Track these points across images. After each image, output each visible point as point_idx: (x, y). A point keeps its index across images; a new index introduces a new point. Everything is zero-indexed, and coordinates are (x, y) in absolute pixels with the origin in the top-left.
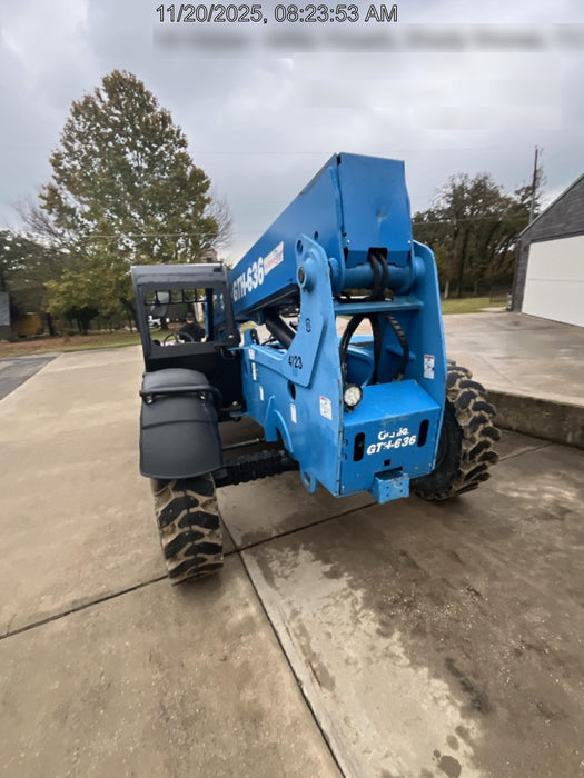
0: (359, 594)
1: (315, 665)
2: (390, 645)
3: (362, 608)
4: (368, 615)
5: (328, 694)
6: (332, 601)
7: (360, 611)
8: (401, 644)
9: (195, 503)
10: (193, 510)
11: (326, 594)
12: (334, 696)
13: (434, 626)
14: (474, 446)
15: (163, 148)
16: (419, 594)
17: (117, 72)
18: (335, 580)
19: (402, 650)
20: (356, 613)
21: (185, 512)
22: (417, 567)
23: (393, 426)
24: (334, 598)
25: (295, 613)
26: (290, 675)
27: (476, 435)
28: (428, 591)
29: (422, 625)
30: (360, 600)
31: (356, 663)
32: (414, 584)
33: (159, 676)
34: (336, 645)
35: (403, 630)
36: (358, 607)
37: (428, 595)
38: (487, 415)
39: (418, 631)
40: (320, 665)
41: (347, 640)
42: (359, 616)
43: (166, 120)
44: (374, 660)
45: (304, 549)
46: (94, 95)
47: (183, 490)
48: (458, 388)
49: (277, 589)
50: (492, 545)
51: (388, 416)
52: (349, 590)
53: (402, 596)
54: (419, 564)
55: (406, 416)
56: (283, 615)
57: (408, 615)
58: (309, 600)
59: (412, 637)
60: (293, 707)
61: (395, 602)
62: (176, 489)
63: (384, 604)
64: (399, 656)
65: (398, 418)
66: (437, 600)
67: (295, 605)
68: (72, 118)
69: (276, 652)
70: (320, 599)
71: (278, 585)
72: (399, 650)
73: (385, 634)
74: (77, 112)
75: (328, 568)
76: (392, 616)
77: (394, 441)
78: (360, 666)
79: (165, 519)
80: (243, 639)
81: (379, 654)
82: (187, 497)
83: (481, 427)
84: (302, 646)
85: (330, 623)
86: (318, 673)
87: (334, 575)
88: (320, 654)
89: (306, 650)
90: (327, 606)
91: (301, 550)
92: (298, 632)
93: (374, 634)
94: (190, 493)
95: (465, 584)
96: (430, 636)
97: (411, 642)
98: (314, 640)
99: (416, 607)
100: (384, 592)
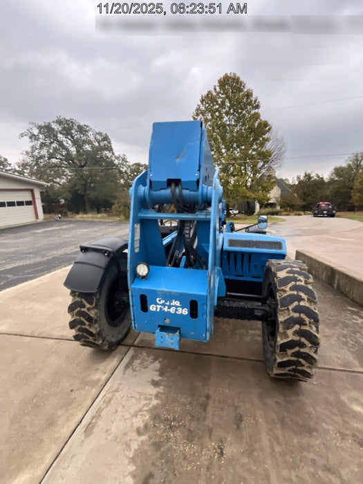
0: (155, 402)
1: (94, 421)
2: (135, 440)
3: (147, 410)
4: (145, 416)
5: (83, 437)
6: (138, 397)
7: (144, 411)
8: (140, 444)
9: (84, 306)
10: (82, 309)
11: (140, 391)
12: (83, 441)
13: (169, 449)
14: (285, 341)
15: (244, 112)
16: (185, 426)
17: (226, 74)
18: (153, 387)
19: (137, 447)
20: (141, 411)
21: (79, 309)
22: (205, 410)
23: (168, 297)
24: (140, 396)
25: (117, 391)
26: (81, 417)
27: (290, 332)
28: (192, 429)
29: (164, 444)
30: (151, 406)
31: (109, 435)
32: (190, 418)
33: (49, 381)
34: (113, 419)
35: (150, 438)
36: (145, 408)
37: (189, 430)
38: (307, 319)
39: (157, 446)
40: (96, 423)
41: (120, 420)
42: (140, 413)
43: (249, 95)
44: (118, 441)
45: (159, 362)
46: (213, 90)
47: (81, 298)
48: (288, 289)
49: (124, 374)
50: (279, 432)
51: (164, 289)
52: (153, 397)
53: (175, 419)
54: (208, 408)
55: (176, 293)
56: (111, 387)
57: (164, 432)
58: (129, 389)
59: (150, 445)
60: (66, 431)
61: (167, 420)
62: (78, 296)
63: (159, 417)
64: (130, 449)
65: (170, 292)
66: (191, 437)
67: (121, 387)
68: (200, 103)
69: (89, 402)
70: (135, 391)
71: (127, 372)
72: (134, 446)
73: (139, 432)
74: (202, 101)
75: (157, 378)
76: (155, 426)
77: (170, 307)
78: (109, 438)
79: (71, 309)
80: (87, 387)
81: (123, 440)
82: (82, 302)
83: (297, 327)
84: (100, 408)
85: (123, 406)
86: (90, 426)
87: (155, 384)
88: (102, 418)
89: (100, 410)
90: (132, 397)
91: (157, 362)
92: (107, 400)
93: (135, 428)
94: (83, 300)
95: (221, 442)
96: (159, 453)
97: (146, 447)
98: (108, 409)
99: (173, 431)
100: (168, 410)
